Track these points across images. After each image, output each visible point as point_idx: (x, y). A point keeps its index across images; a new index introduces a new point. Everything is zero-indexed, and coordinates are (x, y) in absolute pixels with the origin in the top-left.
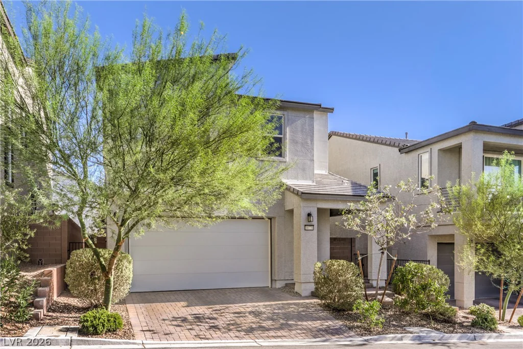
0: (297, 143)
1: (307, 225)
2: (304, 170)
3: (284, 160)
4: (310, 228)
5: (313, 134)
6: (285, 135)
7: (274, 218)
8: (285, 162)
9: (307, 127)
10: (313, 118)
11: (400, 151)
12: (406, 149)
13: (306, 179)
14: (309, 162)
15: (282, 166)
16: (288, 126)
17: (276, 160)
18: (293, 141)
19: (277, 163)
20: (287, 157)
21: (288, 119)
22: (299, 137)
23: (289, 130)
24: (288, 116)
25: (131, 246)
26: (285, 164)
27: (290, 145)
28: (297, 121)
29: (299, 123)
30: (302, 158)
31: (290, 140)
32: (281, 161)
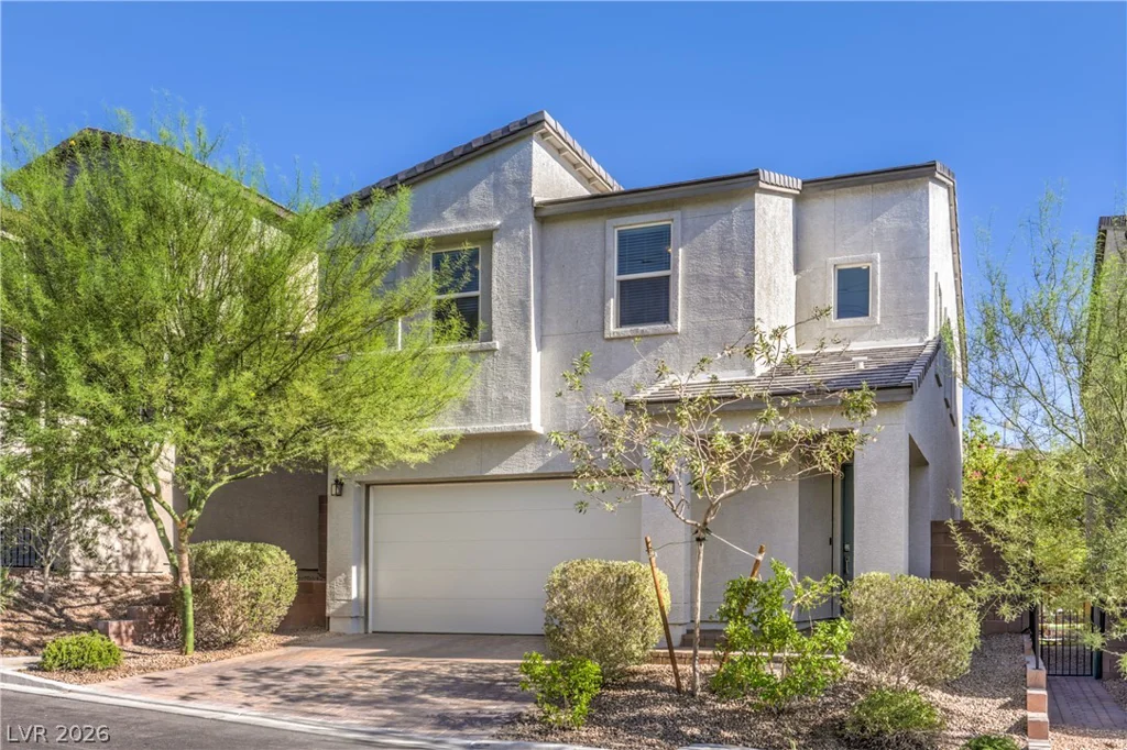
0: (708, 281)
3: (671, 328)
5: (753, 250)
6: (676, 267)
8: (676, 333)
9: (735, 237)
10: (753, 210)
13: (732, 368)
14: (739, 325)
15: (668, 345)
16: (682, 246)
17: (651, 332)
18: (698, 279)
19: (656, 338)
20: (679, 322)
21: (684, 230)
22: (713, 267)
23: (686, 253)
24: (682, 219)
25: (375, 542)
26: (673, 338)
27: (687, 290)
28: (708, 227)
29: (713, 232)
30: (720, 317)
31: (687, 276)
32: (662, 331)
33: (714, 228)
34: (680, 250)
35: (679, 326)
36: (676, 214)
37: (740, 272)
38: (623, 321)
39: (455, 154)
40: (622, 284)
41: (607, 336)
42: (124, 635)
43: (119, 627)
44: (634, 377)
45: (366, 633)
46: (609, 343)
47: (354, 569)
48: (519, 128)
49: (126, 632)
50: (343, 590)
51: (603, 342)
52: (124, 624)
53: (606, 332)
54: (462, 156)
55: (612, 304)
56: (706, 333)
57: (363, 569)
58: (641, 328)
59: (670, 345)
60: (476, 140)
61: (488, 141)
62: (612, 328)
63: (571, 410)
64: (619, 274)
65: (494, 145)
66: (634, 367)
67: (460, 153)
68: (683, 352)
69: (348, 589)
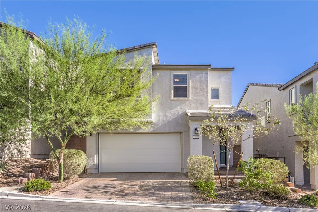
0: (197, 88)
1: (194, 136)
2: (201, 104)
3: (188, 99)
4: (197, 137)
5: (208, 83)
6: (189, 84)
7: (182, 132)
8: (189, 100)
9: (204, 79)
10: (208, 73)
11: (279, 89)
12: (283, 88)
13: (203, 109)
14: (205, 99)
15: (187, 103)
16: (190, 79)
17: (183, 99)
18: (194, 88)
19: (184, 101)
20: (190, 97)
21: (191, 76)
22: (198, 85)
23: (191, 82)
24: (190, 73)
25: (100, 149)
26: (188, 101)
27: (192, 90)
28: (197, 76)
29: (198, 77)
30: (200, 97)
31: (192, 87)
32: (186, 99)
33: (198, 76)
34: (190, 81)
35: (190, 98)
36: (189, 72)
37: (205, 87)
38: (175, 96)
39: (130, 49)
40: (174, 87)
41: (171, 99)
42: (33, 177)
43: (32, 175)
44: (178, 110)
45: (98, 173)
46: (172, 101)
47: (95, 155)
48: (149, 45)
49: (33, 176)
50: (92, 162)
51: (170, 101)
52: (33, 174)
53: (171, 98)
54: (132, 49)
55: (172, 92)
56: (197, 100)
57: (97, 156)
58: (180, 98)
59: (188, 103)
60: (136, 46)
61: (140, 47)
62: (172, 98)
63: (161, 117)
64: (174, 84)
65: (141, 48)
66: (178, 107)
67: (131, 49)
68: (191, 105)
69: (94, 161)
